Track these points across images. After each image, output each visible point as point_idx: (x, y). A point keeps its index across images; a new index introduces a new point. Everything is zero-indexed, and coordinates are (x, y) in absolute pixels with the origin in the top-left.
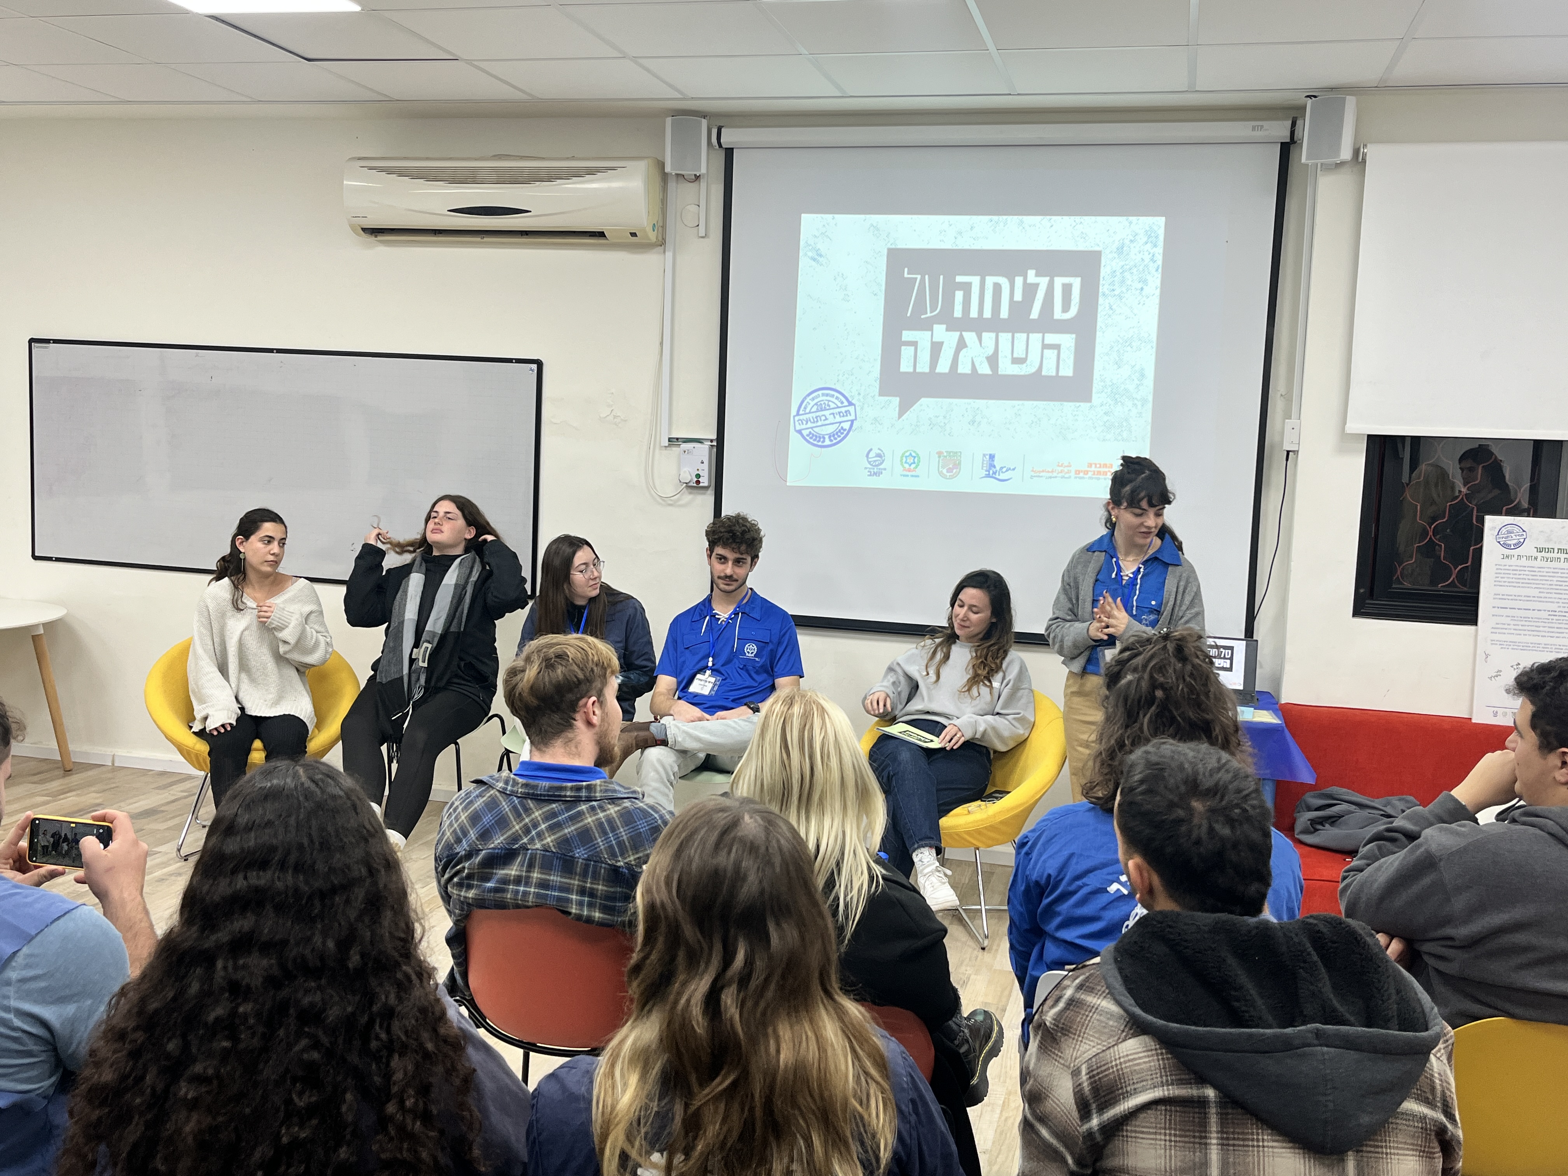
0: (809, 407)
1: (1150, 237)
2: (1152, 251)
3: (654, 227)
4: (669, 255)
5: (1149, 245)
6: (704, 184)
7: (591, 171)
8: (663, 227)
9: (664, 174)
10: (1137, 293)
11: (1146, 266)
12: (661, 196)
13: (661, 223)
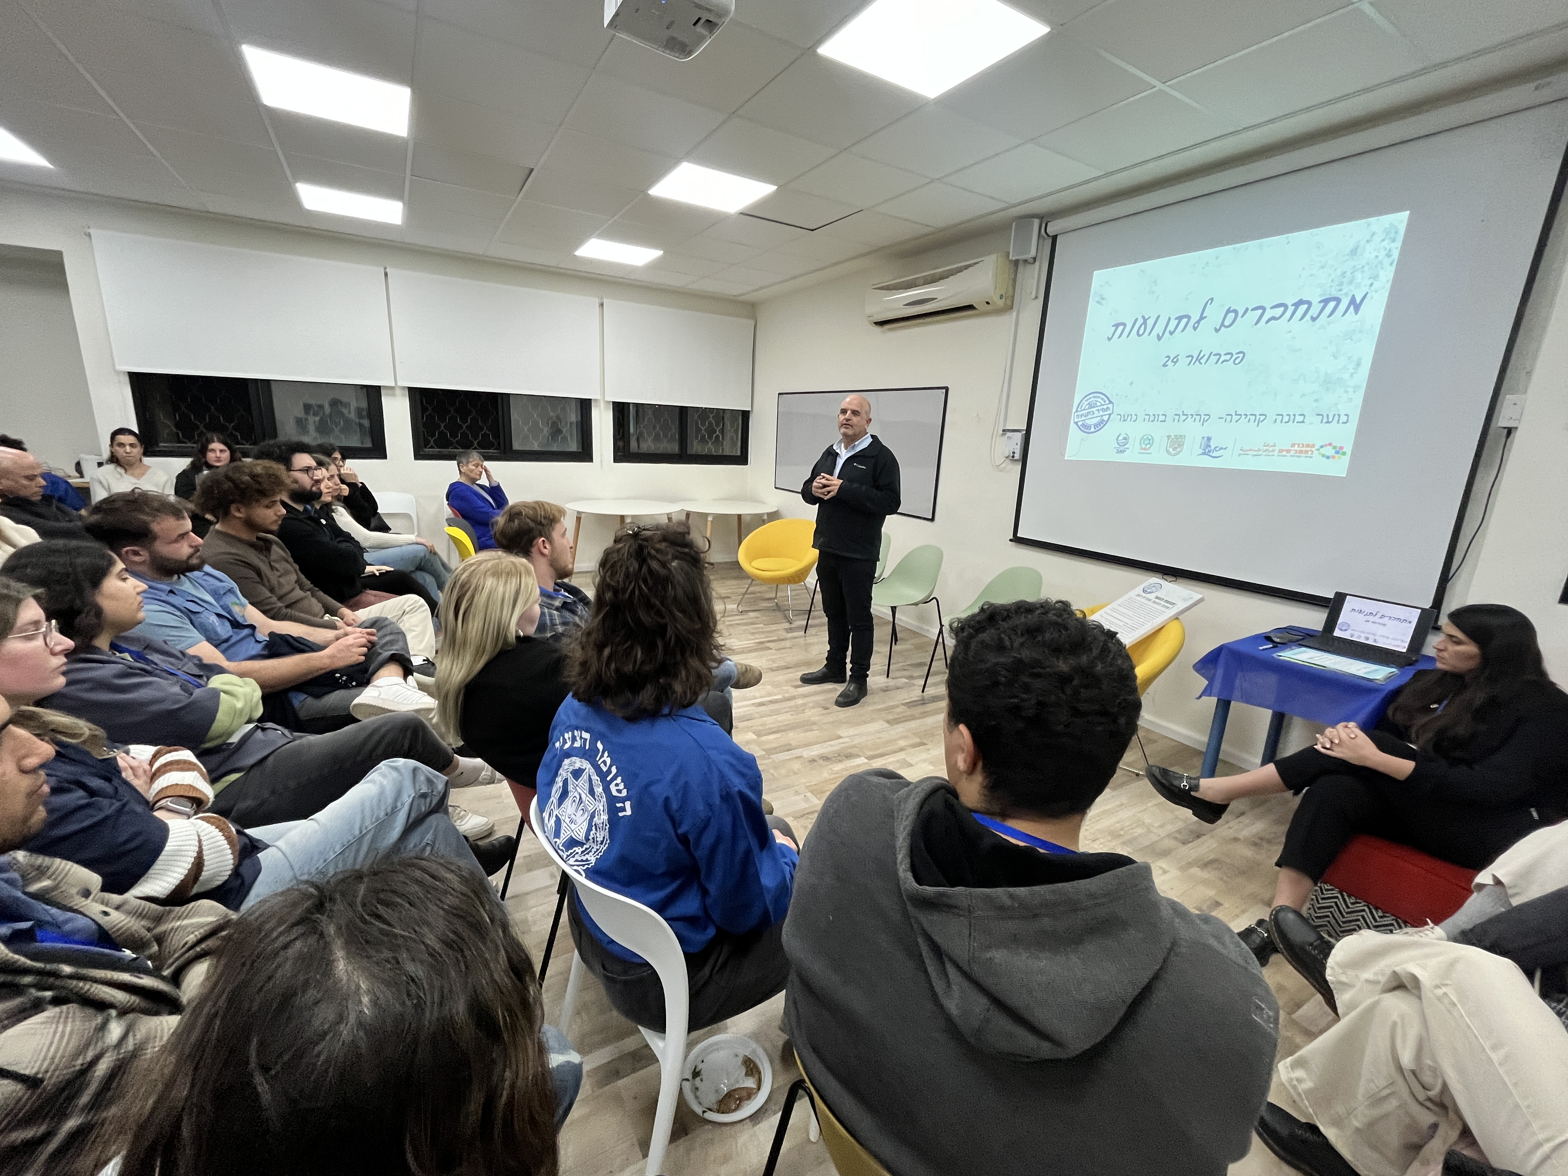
0: (1084, 406)
1: (1389, 233)
2: (1389, 247)
3: (1001, 297)
4: (1014, 314)
5: (1386, 242)
6: (1037, 264)
7: (967, 267)
8: (1013, 297)
9: (1011, 261)
10: (1366, 290)
11: (1381, 263)
12: (1013, 276)
13: (1010, 293)
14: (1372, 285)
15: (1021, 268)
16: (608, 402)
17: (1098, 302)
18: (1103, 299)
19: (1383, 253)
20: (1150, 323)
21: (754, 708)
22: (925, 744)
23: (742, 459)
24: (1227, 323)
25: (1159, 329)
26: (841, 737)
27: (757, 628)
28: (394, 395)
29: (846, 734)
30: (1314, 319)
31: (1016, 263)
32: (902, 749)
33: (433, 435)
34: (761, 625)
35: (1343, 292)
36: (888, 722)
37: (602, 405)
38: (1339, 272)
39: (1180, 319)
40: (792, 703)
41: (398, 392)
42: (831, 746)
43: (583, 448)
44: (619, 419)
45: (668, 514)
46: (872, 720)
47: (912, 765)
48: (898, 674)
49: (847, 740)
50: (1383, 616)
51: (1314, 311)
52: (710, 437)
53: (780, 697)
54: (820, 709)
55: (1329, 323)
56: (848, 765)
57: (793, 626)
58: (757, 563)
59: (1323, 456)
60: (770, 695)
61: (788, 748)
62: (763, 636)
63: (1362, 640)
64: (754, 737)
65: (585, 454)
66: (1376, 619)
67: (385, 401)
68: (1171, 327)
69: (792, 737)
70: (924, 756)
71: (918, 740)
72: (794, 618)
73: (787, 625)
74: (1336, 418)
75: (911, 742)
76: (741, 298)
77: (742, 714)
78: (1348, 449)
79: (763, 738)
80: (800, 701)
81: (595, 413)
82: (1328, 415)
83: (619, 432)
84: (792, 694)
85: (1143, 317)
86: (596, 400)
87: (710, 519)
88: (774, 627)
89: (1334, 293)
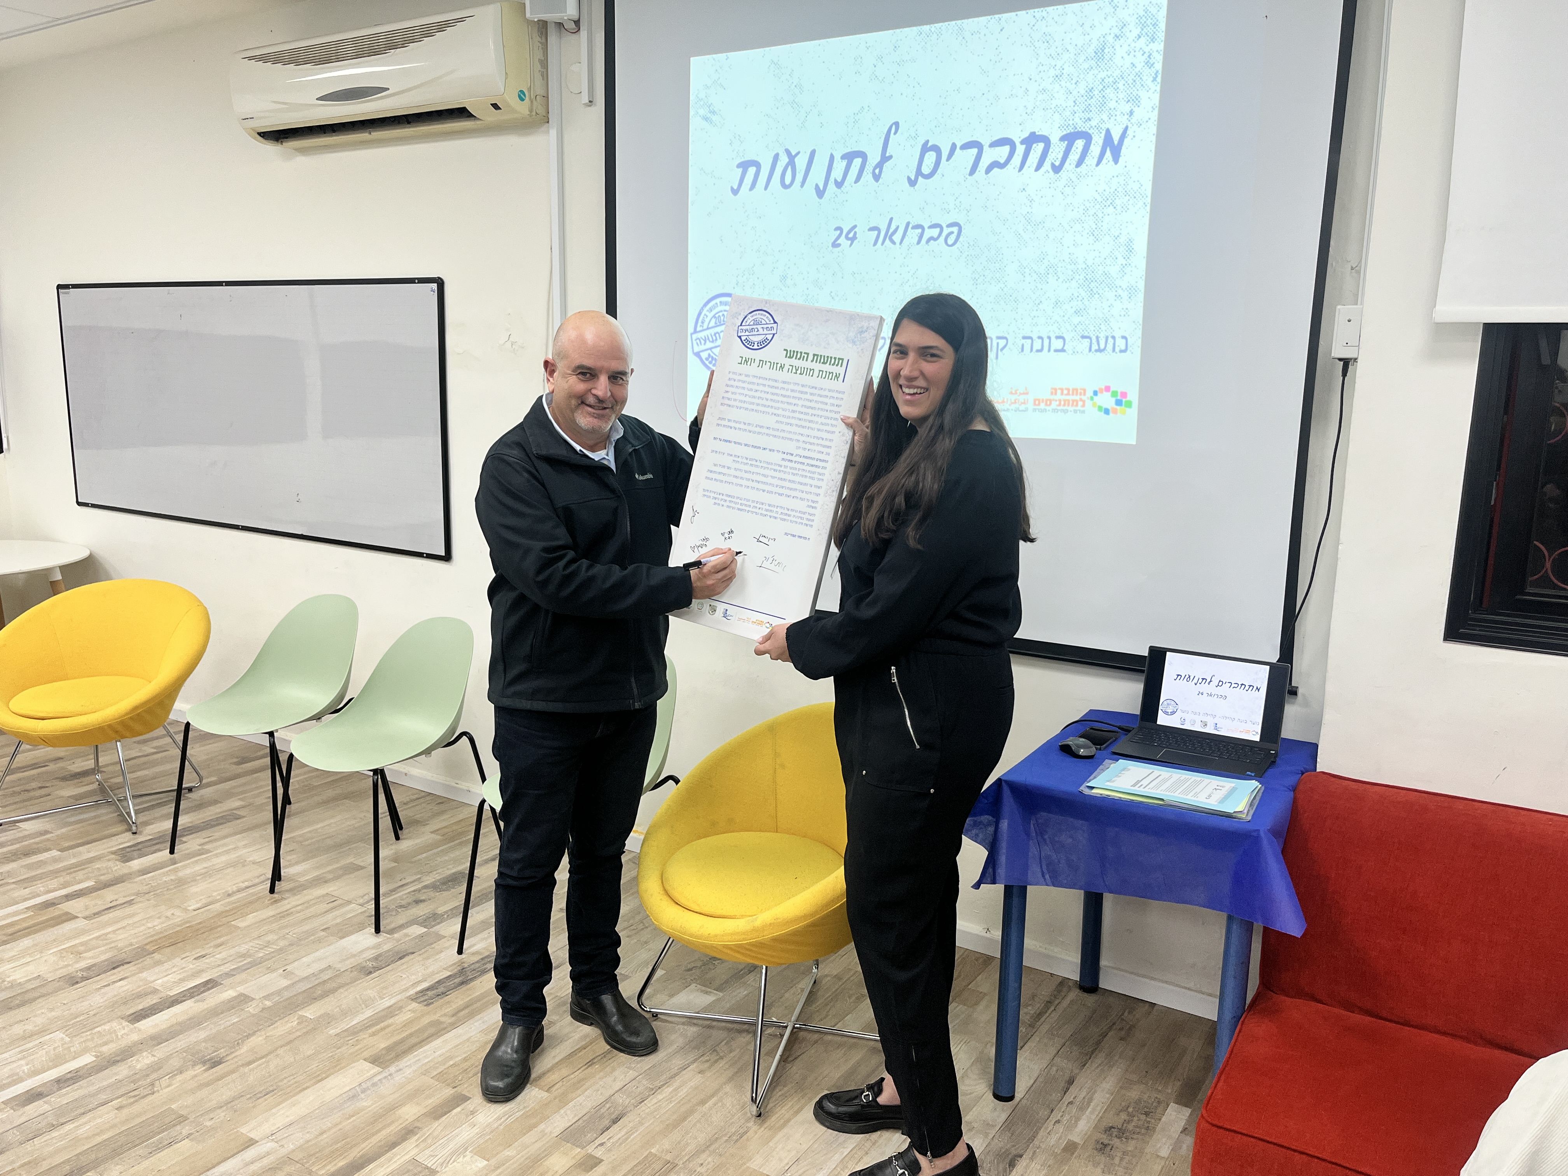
0: (707, 320)
1: (1144, 26)
2: (1147, 49)
3: (521, 96)
4: (553, 133)
5: (1143, 40)
6: (584, 33)
7: (442, 27)
8: (546, 97)
9: (529, 22)
10: (1124, 121)
11: (1138, 75)
12: (539, 55)
13: (540, 91)
14: (1131, 113)
15: (552, 38)
17: (706, 119)
18: (714, 113)
19: (1140, 60)
20: (801, 163)
24: (926, 170)
25: (817, 176)
27: (42, 863)
29: (267, 1128)
30: (1057, 169)
31: (543, 26)
35: (1093, 123)
36: (375, 1060)
38: (1082, 88)
39: (849, 157)
48: (401, 919)
49: (270, 1145)
50: (1221, 683)
51: (1056, 154)
53: (87, 1059)
54: (200, 1068)
55: (1079, 177)
57: (140, 838)
59: (1100, 408)
63: (1198, 728)
66: (1211, 688)
68: (837, 173)
72: (142, 818)
73: (126, 840)
74: (1110, 340)
78: (1133, 396)
82: (1097, 338)
84: (123, 1043)
85: (788, 152)
88: (86, 852)
89: (1082, 127)
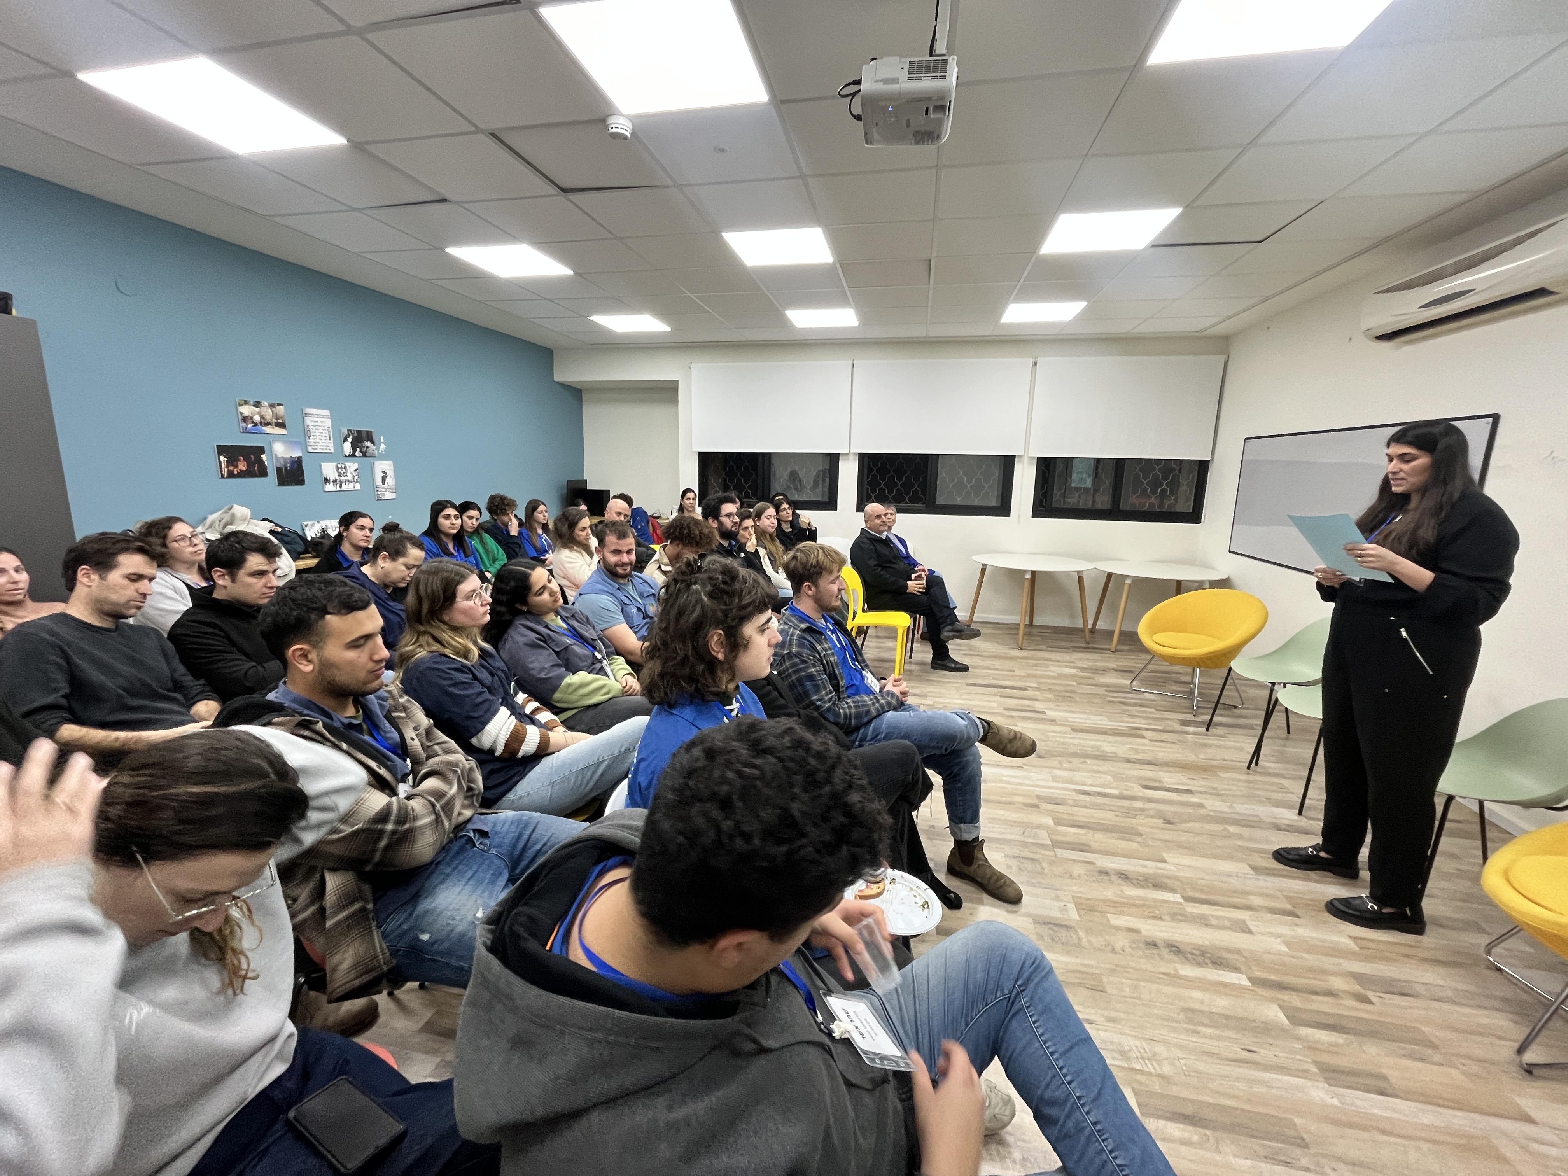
7: (1540, 231)
16: (1033, 458)
21: (1074, 794)
22: (1298, 917)
23: (1194, 516)
26: (1164, 861)
27: (1145, 712)
28: (848, 460)
29: (1176, 861)
32: (1249, 908)
33: (874, 491)
34: (1153, 710)
37: (1026, 460)
40: (1126, 803)
41: (851, 457)
42: (1145, 866)
43: (1002, 504)
44: (1044, 474)
45: (1078, 572)
46: (1230, 858)
47: (1250, 932)
49: (1173, 868)
52: (1154, 492)
53: (1115, 792)
54: (1161, 821)
56: (1150, 896)
57: (1195, 719)
58: (1160, 637)
60: (1102, 786)
61: (1083, 848)
62: (1143, 721)
64: (1051, 822)
65: (1003, 508)
67: (841, 464)
69: (1097, 839)
70: (1285, 930)
71: (1289, 907)
73: (1188, 717)
75: (1277, 905)
76: (1208, 333)
77: (1055, 796)
79: (1060, 828)
80: (1138, 804)
81: (1018, 468)
83: (1043, 488)
86: (1020, 456)
87: (1128, 581)
88: (1167, 715)
